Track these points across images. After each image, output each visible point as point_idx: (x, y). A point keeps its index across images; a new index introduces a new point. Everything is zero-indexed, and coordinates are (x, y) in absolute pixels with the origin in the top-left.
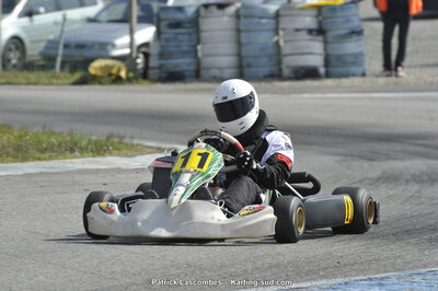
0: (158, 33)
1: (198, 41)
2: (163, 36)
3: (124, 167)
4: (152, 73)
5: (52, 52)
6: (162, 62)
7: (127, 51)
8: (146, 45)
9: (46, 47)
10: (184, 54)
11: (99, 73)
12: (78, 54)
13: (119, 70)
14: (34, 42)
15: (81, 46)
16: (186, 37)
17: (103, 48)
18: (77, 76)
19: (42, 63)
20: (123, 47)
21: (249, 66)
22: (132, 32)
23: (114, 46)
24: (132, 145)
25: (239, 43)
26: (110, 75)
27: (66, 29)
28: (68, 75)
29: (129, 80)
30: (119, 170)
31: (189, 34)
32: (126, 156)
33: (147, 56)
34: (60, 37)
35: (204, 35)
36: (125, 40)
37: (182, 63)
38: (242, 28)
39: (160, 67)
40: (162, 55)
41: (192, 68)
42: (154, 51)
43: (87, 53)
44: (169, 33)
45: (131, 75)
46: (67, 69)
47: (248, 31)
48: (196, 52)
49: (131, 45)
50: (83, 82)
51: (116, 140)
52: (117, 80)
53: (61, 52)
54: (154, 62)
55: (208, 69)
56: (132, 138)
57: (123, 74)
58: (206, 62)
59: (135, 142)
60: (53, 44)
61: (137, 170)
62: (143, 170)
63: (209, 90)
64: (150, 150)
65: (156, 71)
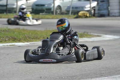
0: (98, 4)
1: (109, 6)
2: (99, 5)
3: (88, 41)
4: (96, 15)
5: (69, 10)
6: (99, 12)
7: (89, 9)
8: (94, 7)
9: (67, 8)
10: (105, 9)
11: (81, 15)
12: (76, 10)
13: (87, 14)
14: (64, 7)
15: (76, 8)
16: (105, 5)
17: (82, 8)
18: (76, 16)
19: (66, 12)
20: (88, 8)
22: (90, 4)
23: (85, 8)
24: (91, 35)
26: (84, 15)
27: (72, 3)
28: (73, 16)
29: (90, 17)
31: (106, 4)
32: (89, 38)
33: (94, 10)
34: (71, 5)
35: (110, 4)
36: (89, 6)
37: (104, 12)
40: (99, 10)
41: (107, 13)
42: (96, 9)
43: (78, 10)
44: (101, 4)
45: (90, 15)
46: (73, 14)
48: (108, 9)
49: (90, 7)
50: (77, 17)
51: (86, 33)
52: (86, 17)
53: (71, 9)
54: (96, 12)
55: (112, 13)
56: (90, 33)
57: (88, 15)
58: (111, 11)
59: (91, 34)
60: (69, 7)
61: (92, 42)
62: (93, 41)
63: (112, 19)
64: (95, 36)
65: (97, 14)
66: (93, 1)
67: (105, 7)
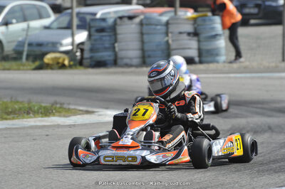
0: (90, 36)
1: (116, 41)
2: (93, 38)
3: (62, 124)
4: (85, 62)
5: (21, 49)
6: (92, 54)
7: (70, 48)
8: (82, 43)
9: (17, 46)
10: (106, 49)
11: (51, 62)
12: (38, 50)
13: (64, 60)
14: (9, 42)
15: (40, 45)
16: (108, 38)
17: (54, 46)
18: (37, 63)
19: (15, 56)
21: (149, 57)
22: (73, 35)
23: (61, 45)
24: (69, 109)
25: (143, 42)
26: (58, 63)
27: (29, 33)
28: (31, 63)
29: (70, 67)
30: (58, 126)
31: (110, 36)
32: (65, 116)
33: (82, 51)
34: (26, 39)
35: (119, 37)
36: (69, 40)
37: (106, 55)
38: (144, 31)
39: (91, 58)
40: (92, 50)
41: (112, 58)
42: (87, 47)
43: (44, 49)
44: (97, 35)
45: (72, 63)
46: (31, 59)
47: (148, 34)
48: (114, 48)
49: (73, 44)
50: (40, 68)
51: (58, 106)
52: (63, 66)
53: (26, 48)
54: (87, 55)
55: (122, 58)
56: (69, 104)
57: (66, 62)
58: (121, 54)
59: (72, 107)
60: (21, 44)
61: (70, 126)
62: (74, 125)
63: (123, 73)
64: (81, 112)
65: (88, 61)
66: (80, 30)
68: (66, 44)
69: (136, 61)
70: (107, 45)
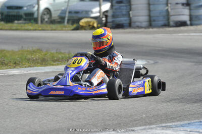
0: (112, 6)
1: (130, 10)
2: (114, 7)
4: (109, 25)
5: (63, 15)
6: (114, 19)
7: (98, 14)
8: (107, 11)
9: (61, 13)
10: (123, 15)
11: (84, 25)
12: (75, 16)
13: (94, 23)
14: (55, 11)
15: (77, 12)
16: (125, 8)
17: (87, 13)
18: (75, 26)
19: (59, 20)
20: (96, 13)
21: (154, 21)
22: (100, 6)
23: (92, 12)
25: (149, 10)
26: (90, 25)
27: (70, 5)
28: (71, 26)
31: (126, 6)
33: (106, 17)
34: (67, 8)
35: (133, 7)
36: (97, 9)
37: (123, 20)
38: (151, 3)
39: (113, 22)
40: (113, 16)
41: (128, 22)
42: (110, 14)
43: (80, 16)
44: (117, 6)
45: (99, 25)
46: (70, 22)
47: (153, 4)
48: (129, 14)
49: (100, 12)
50: (77, 29)
52: (93, 28)
53: (67, 15)
54: (110, 19)
55: (135, 22)
57: (95, 25)
58: (134, 19)
60: (64, 12)
63: (135, 33)
65: (111, 24)
66: (105, 2)
67: (124, 12)
68: (96, 12)
69: (145, 24)
70: (124, 13)
